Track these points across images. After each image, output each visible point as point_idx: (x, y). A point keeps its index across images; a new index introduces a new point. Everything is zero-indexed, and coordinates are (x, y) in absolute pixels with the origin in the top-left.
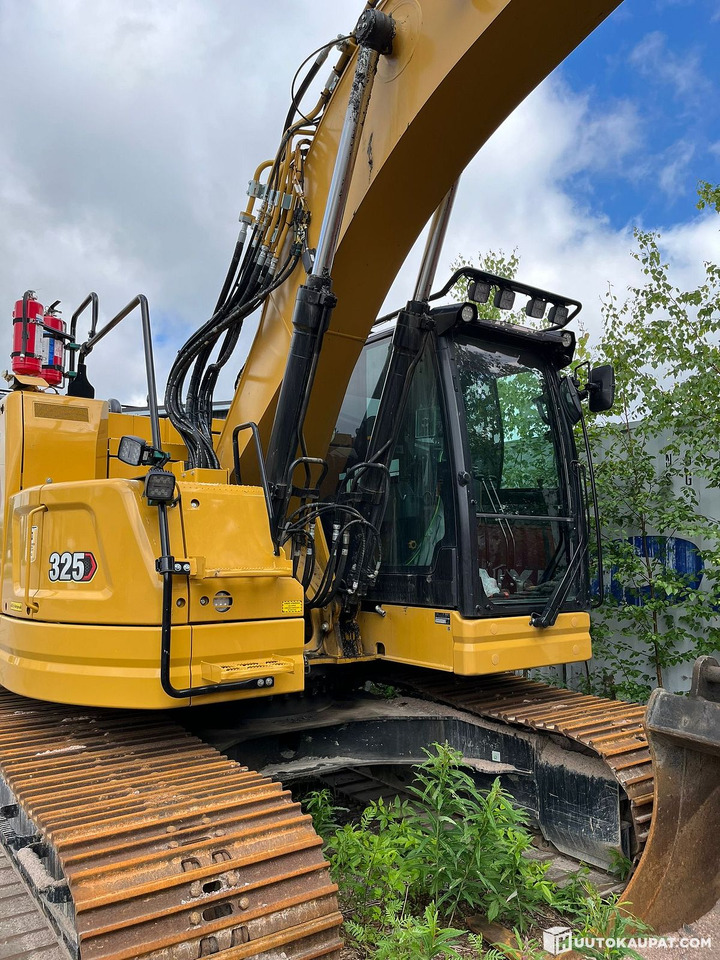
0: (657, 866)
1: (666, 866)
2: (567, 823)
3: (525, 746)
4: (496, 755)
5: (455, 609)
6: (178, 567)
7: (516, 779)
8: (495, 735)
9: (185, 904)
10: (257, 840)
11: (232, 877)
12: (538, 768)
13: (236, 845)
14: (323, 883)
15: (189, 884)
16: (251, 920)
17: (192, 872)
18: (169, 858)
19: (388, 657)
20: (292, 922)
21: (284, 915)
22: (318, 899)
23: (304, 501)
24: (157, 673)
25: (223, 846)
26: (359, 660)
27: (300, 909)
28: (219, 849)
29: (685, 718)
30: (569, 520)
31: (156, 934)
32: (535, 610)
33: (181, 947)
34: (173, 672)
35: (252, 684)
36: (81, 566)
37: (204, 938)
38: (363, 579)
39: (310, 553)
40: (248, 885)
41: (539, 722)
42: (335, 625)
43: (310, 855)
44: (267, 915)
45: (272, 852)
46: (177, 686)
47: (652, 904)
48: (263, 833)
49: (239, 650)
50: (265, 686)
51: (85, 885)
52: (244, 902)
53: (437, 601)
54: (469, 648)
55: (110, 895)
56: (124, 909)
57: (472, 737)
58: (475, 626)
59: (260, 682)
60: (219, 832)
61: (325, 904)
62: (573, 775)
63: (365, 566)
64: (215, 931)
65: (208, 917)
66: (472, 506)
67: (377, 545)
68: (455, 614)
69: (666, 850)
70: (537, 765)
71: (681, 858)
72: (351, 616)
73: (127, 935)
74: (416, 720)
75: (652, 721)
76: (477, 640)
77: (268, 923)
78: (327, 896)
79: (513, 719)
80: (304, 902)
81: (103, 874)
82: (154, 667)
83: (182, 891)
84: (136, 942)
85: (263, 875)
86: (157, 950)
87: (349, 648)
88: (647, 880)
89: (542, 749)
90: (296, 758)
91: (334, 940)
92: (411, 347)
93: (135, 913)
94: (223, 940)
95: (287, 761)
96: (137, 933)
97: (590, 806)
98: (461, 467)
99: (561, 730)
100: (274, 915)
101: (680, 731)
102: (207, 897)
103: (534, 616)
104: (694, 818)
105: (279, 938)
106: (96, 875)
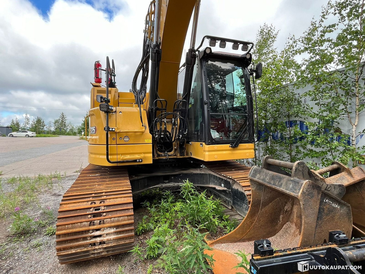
0: (251, 220)
1: (255, 220)
2: (238, 205)
3: (229, 182)
4: (223, 185)
5: (204, 142)
6: (111, 129)
7: (228, 192)
8: (222, 179)
9: (88, 213)
10: (114, 199)
11: (103, 208)
12: (232, 189)
13: (108, 200)
14: (130, 212)
15: (91, 208)
16: (105, 219)
17: (93, 205)
18: (88, 201)
19: (192, 156)
20: (118, 221)
21: (116, 219)
22: (127, 216)
23: (162, 112)
24: (105, 157)
25: (104, 200)
26: (184, 157)
27: (121, 218)
28: (102, 201)
29: (258, 175)
30: (246, 115)
31: (78, 219)
32: (232, 142)
33: (84, 223)
34: (109, 157)
35: (135, 161)
36: (94, 130)
37: (91, 222)
38: (183, 134)
39: (165, 127)
40: (107, 210)
41: (223, 174)
42: (177, 147)
43: (129, 205)
44: (111, 218)
45: (116, 203)
46: (112, 161)
47: (249, 231)
48: (117, 198)
49: (131, 152)
50: (139, 162)
51: (63, 205)
52: (104, 214)
53: (200, 140)
54: (207, 153)
55: (68, 208)
56: (71, 212)
57: (217, 179)
58: (209, 147)
59: (138, 161)
60: (105, 197)
61: (129, 217)
62: (240, 192)
63: (183, 130)
64: (95, 220)
65: (94, 217)
66: (208, 111)
67: (186, 124)
68: (204, 143)
69: (255, 216)
70: (232, 188)
71: (261, 218)
72: (183, 145)
73: (70, 218)
74: (200, 174)
75: (250, 176)
76: (209, 151)
77: (111, 220)
78: (130, 216)
79: (223, 175)
80: (123, 216)
81: (68, 204)
82: (104, 155)
83: (89, 210)
84: (72, 220)
85: (113, 208)
86: (77, 223)
87: (182, 154)
88: (247, 223)
89: (234, 184)
90: (169, 182)
91: (132, 227)
92: (190, 63)
93: (74, 213)
94: (97, 223)
95: (166, 183)
96: (73, 218)
97: (244, 201)
98: (205, 99)
99: (233, 178)
100: (113, 218)
101: (256, 179)
102: (94, 212)
103: (231, 144)
104: (267, 207)
105: (113, 224)
106: (67, 203)
